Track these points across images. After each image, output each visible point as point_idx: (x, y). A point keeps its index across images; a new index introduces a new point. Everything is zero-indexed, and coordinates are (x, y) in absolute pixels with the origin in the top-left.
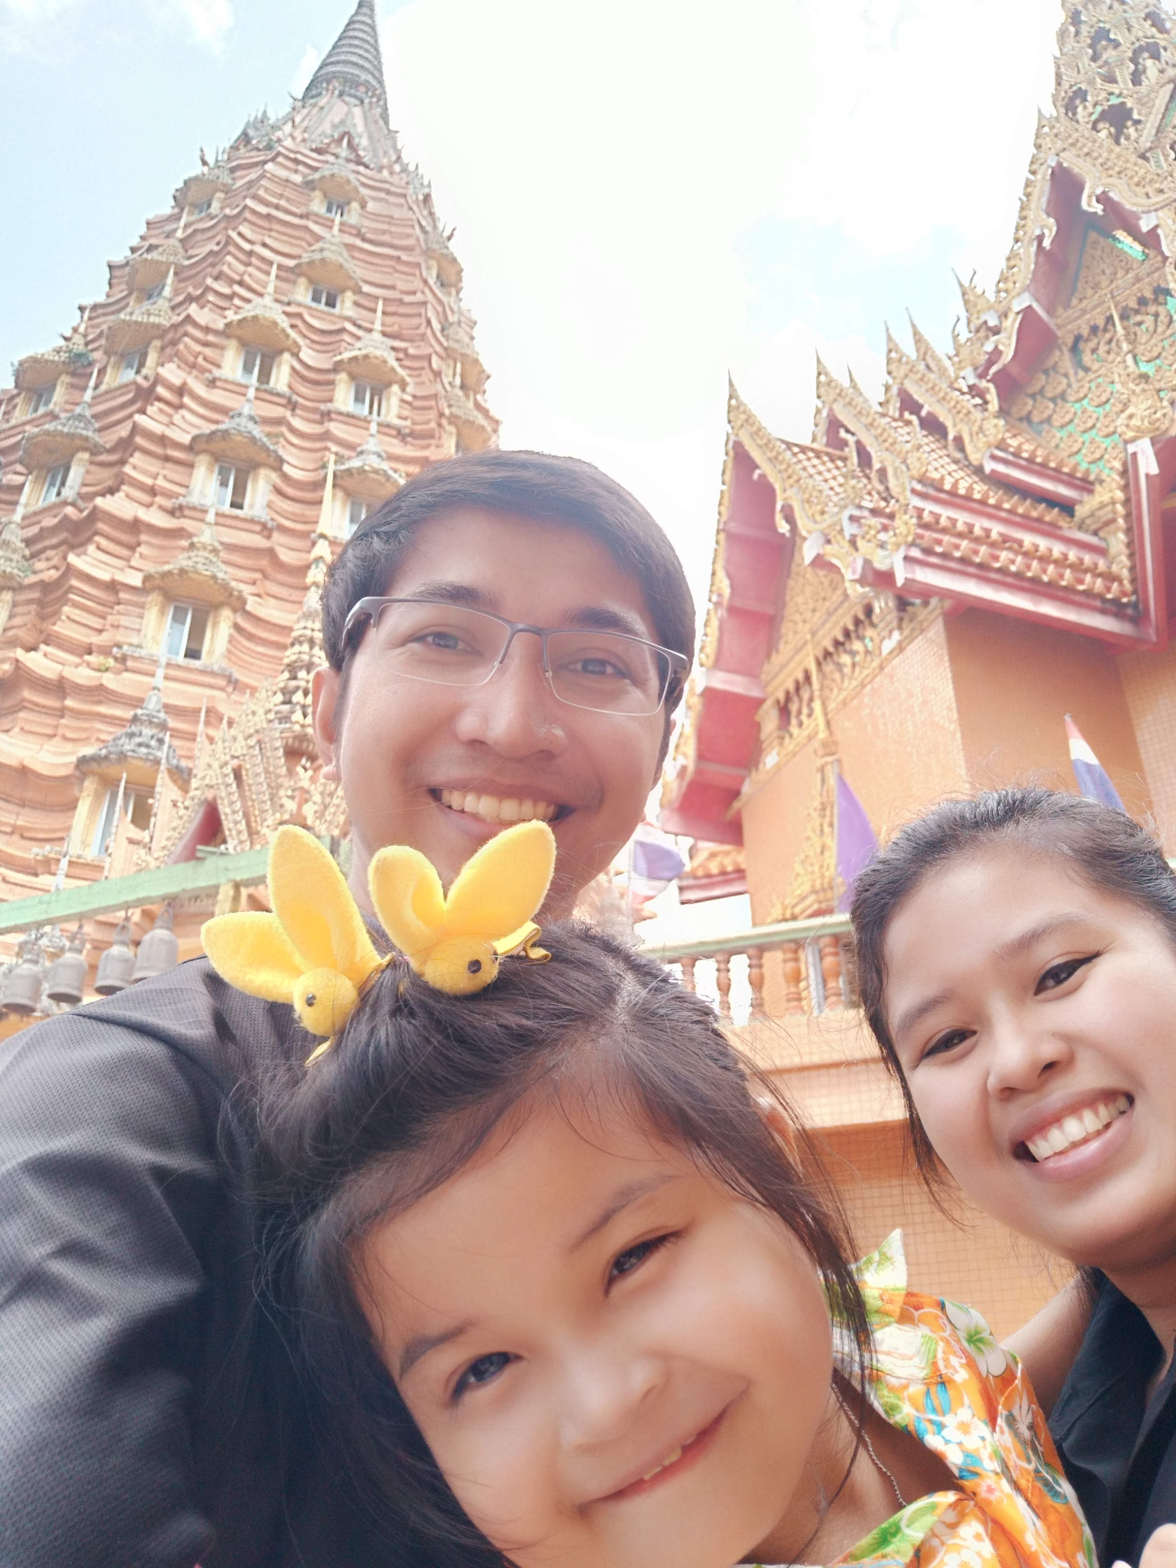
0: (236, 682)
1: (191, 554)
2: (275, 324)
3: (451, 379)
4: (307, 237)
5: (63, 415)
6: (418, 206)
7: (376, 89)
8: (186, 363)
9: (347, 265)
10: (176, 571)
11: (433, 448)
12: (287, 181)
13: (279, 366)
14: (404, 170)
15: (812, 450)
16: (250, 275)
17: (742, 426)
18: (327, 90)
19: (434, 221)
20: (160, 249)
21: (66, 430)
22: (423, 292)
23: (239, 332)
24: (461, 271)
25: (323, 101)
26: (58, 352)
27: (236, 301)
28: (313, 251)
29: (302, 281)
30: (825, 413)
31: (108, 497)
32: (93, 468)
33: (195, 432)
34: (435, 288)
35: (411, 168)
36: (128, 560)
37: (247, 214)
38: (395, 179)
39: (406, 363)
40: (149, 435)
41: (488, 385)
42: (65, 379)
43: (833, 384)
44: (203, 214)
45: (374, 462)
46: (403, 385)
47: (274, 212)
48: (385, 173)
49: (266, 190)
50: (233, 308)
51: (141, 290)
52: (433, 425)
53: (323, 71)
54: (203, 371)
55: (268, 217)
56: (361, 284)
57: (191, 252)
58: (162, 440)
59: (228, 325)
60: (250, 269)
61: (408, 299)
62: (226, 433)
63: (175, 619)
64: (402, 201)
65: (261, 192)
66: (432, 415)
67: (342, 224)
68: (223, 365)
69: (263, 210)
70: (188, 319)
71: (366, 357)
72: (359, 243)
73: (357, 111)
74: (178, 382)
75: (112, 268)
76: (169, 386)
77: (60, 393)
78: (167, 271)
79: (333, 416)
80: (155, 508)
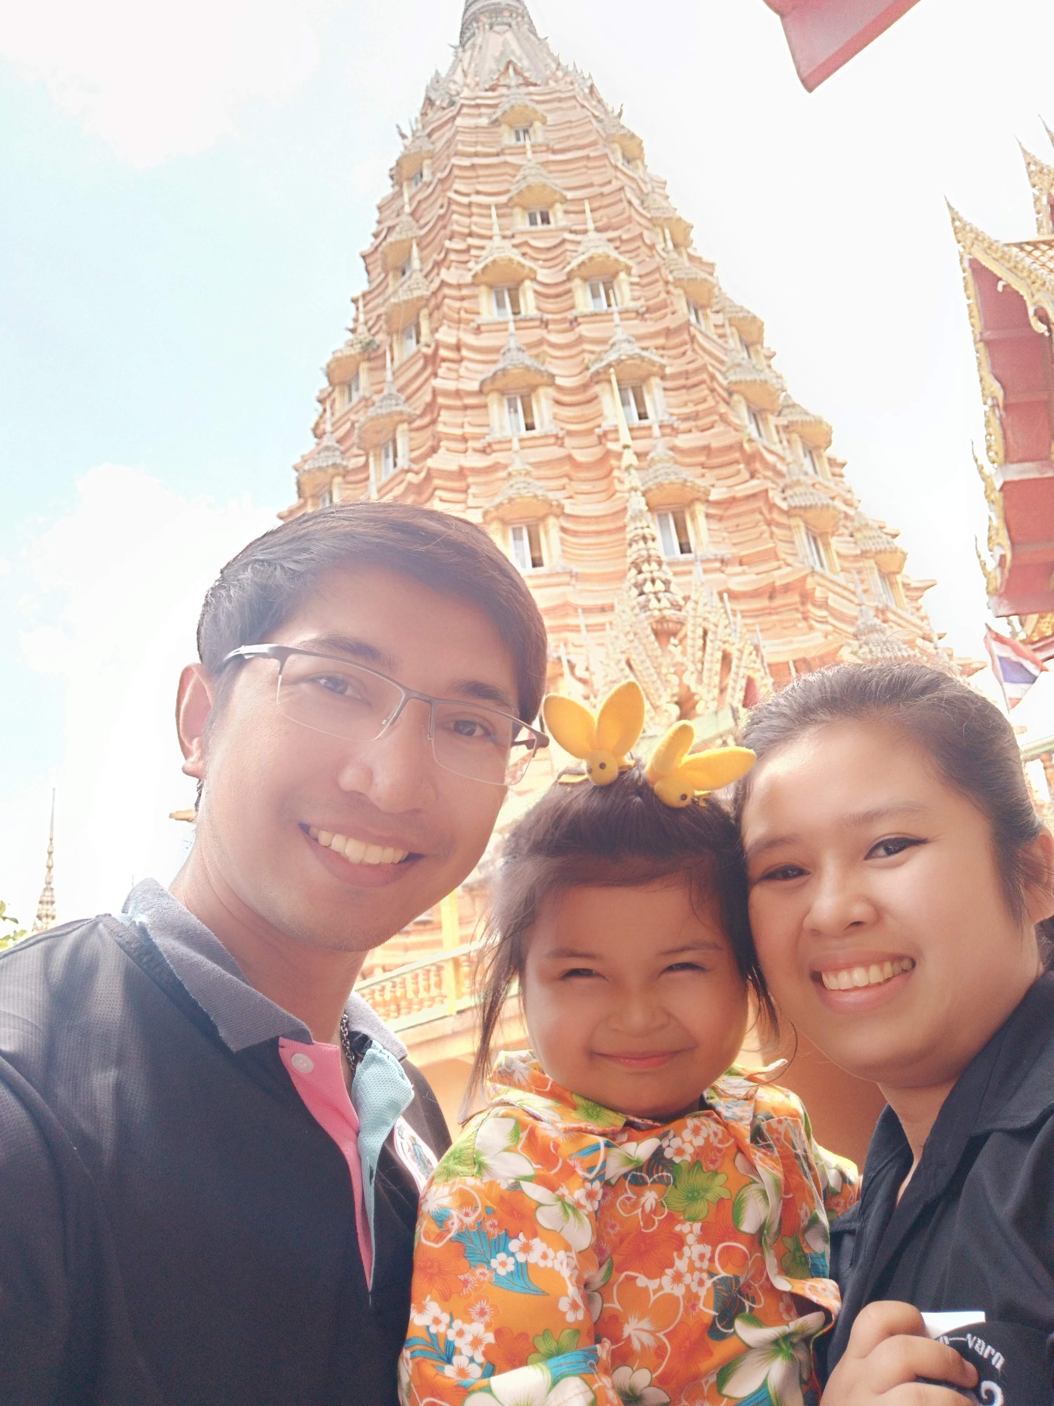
0: (577, 574)
1: (512, 482)
2: (511, 260)
3: (663, 245)
4: (509, 170)
5: (376, 398)
6: (587, 100)
7: (518, 8)
8: (452, 321)
9: (548, 182)
10: (506, 501)
11: (670, 316)
12: (477, 127)
13: (524, 294)
14: (566, 74)
16: (476, 224)
17: (973, 244)
18: (478, 28)
19: (604, 106)
20: (398, 229)
21: (384, 411)
22: (617, 178)
23: (485, 279)
24: (641, 142)
25: (479, 40)
26: (352, 346)
27: (474, 252)
28: (518, 182)
29: (517, 210)
30: (1044, 200)
31: (435, 456)
32: (414, 434)
33: (481, 377)
34: (625, 170)
35: (571, 69)
36: (464, 502)
37: (456, 172)
38: (562, 86)
39: (624, 248)
40: (447, 394)
41: (693, 235)
42: (364, 366)
43: (1045, 170)
44: (420, 185)
45: (626, 350)
46: (628, 270)
47: (477, 161)
48: (552, 83)
49: (463, 142)
50: (473, 259)
51: (395, 268)
52: (663, 295)
53: (469, 13)
54: (468, 322)
55: (473, 167)
56: (565, 193)
57: (422, 222)
58: (458, 394)
59: (475, 276)
60: (475, 219)
61: (606, 190)
62: (504, 370)
63: (515, 536)
64: (573, 102)
65: (460, 147)
66: (660, 285)
67: (532, 146)
68: (481, 311)
69: (466, 162)
70: (443, 284)
71: (591, 258)
72: (552, 157)
73: (509, 36)
74: (453, 341)
75: (364, 257)
76: (448, 347)
77: (364, 379)
78: (411, 246)
79: (580, 320)
80: (470, 453)
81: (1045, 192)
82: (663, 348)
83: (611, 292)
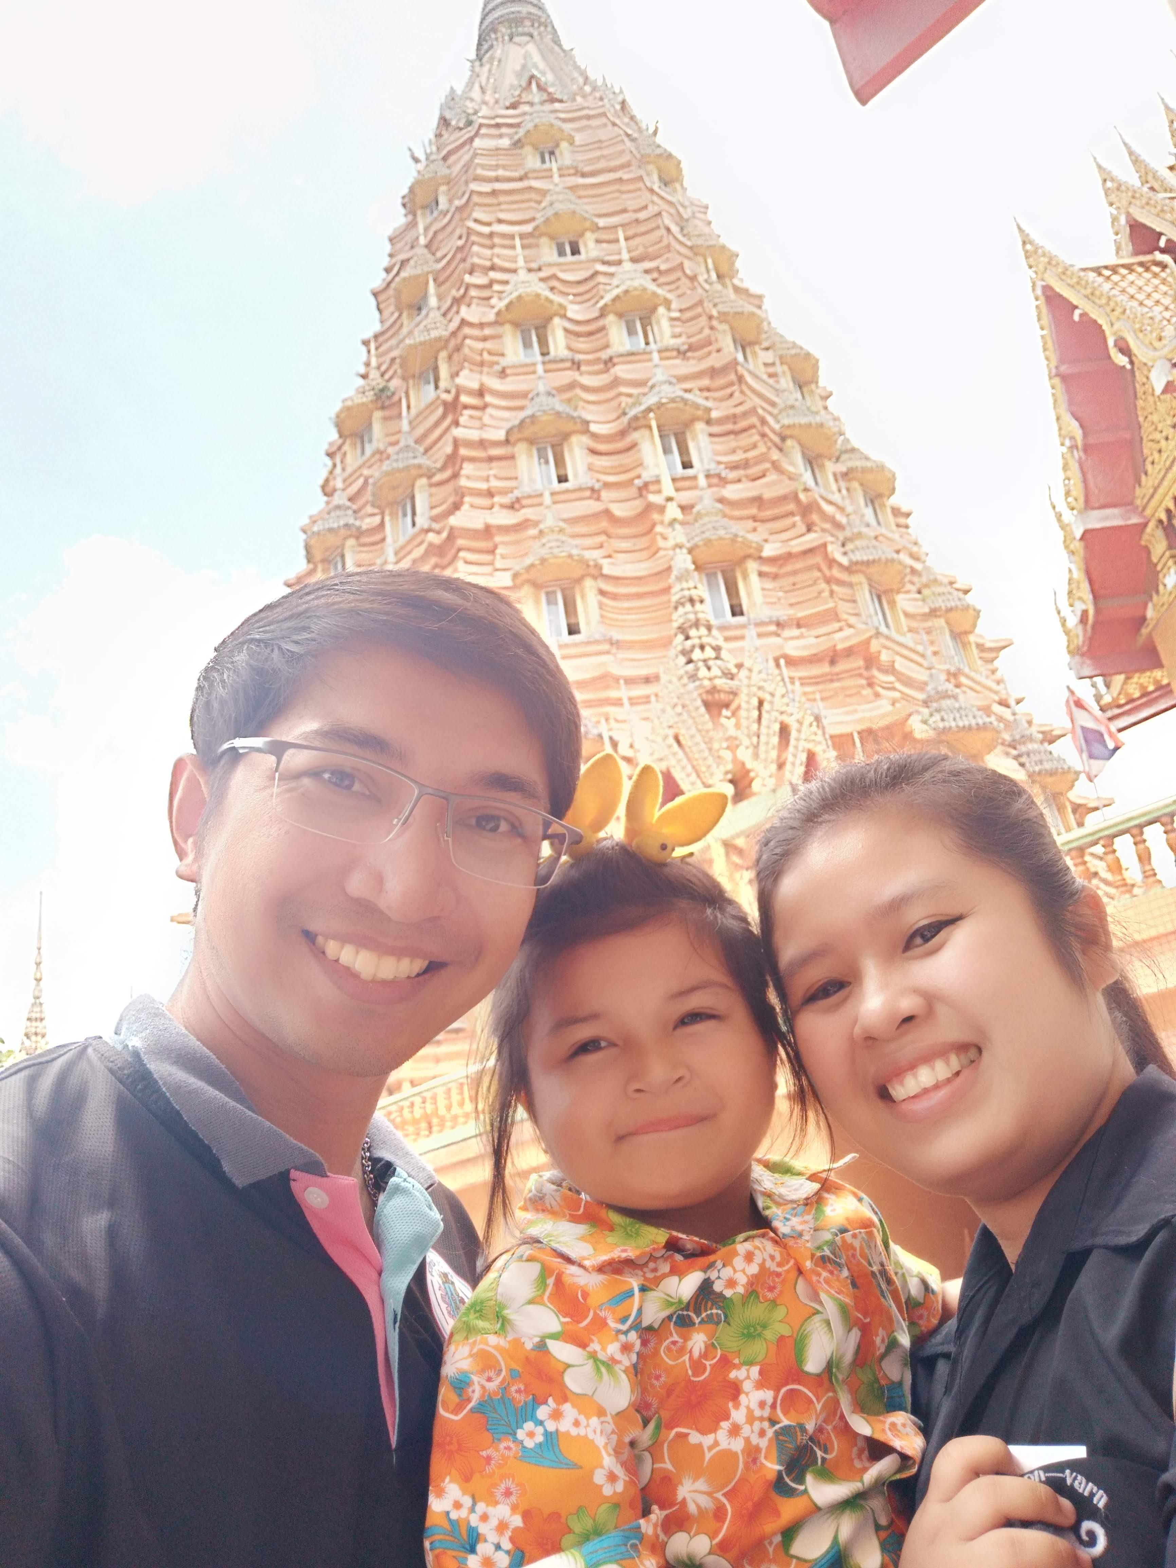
0: (618, 642)
1: (544, 541)
2: (538, 296)
3: (706, 276)
4: (533, 196)
5: (391, 450)
6: (619, 117)
7: (540, 17)
8: (474, 364)
9: (578, 209)
10: (537, 562)
11: (714, 355)
12: (497, 149)
13: (553, 333)
14: (595, 88)
15: (1123, 266)
16: (498, 256)
17: (1046, 269)
18: (497, 39)
19: (637, 124)
20: (412, 262)
21: (400, 465)
22: (653, 202)
23: (509, 317)
24: (679, 162)
25: (498, 52)
26: (364, 393)
27: (496, 287)
28: (544, 208)
29: (544, 241)
30: (1123, 220)
31: (458, 513)
32: (434, 490)
33: (508, 425)
34: (663, 194)
35: (600, 83)
36: (491, 563)
37: (476, 199)
38: (590, 102)
39: (662, 280)
40: (469, 444)
41: (739, 264)
42: (378, 415)
43: (1123, 188)
44: (436, 213)
45: (667, 392)
46: (667, 303)
47: (498, 186)
48: (579, 99)
49: (483, 167)
50: (496, 295)
51: (410, 307)
52: (707, 331)
53: (486, 23)
54: (493, 364)
55: (494, 193)
56: (596, 220)
57: (439, 254)
58: (482, 444)
59: (498, 314)
60: (497, 250)
61: (642, 215)
62: (533, 416)
63: (549, 603)
64: (603, 120)
65: (479, 171)
66: (703, 321)
67: (559, 169)
68: (506, 352)
69: (486, 188)
70: (464, 323)
71: (626, 292)
72: (581, 181)
73: (531, 48)
74: (475, 386)
75: (375, 294)
76: (470, 392)
77: (377, 429)
78: (427, 283)
79: (615, 360)
80: (496, 509)
81: (1123, 211)
82: (708, 389)
83: (649, 328)
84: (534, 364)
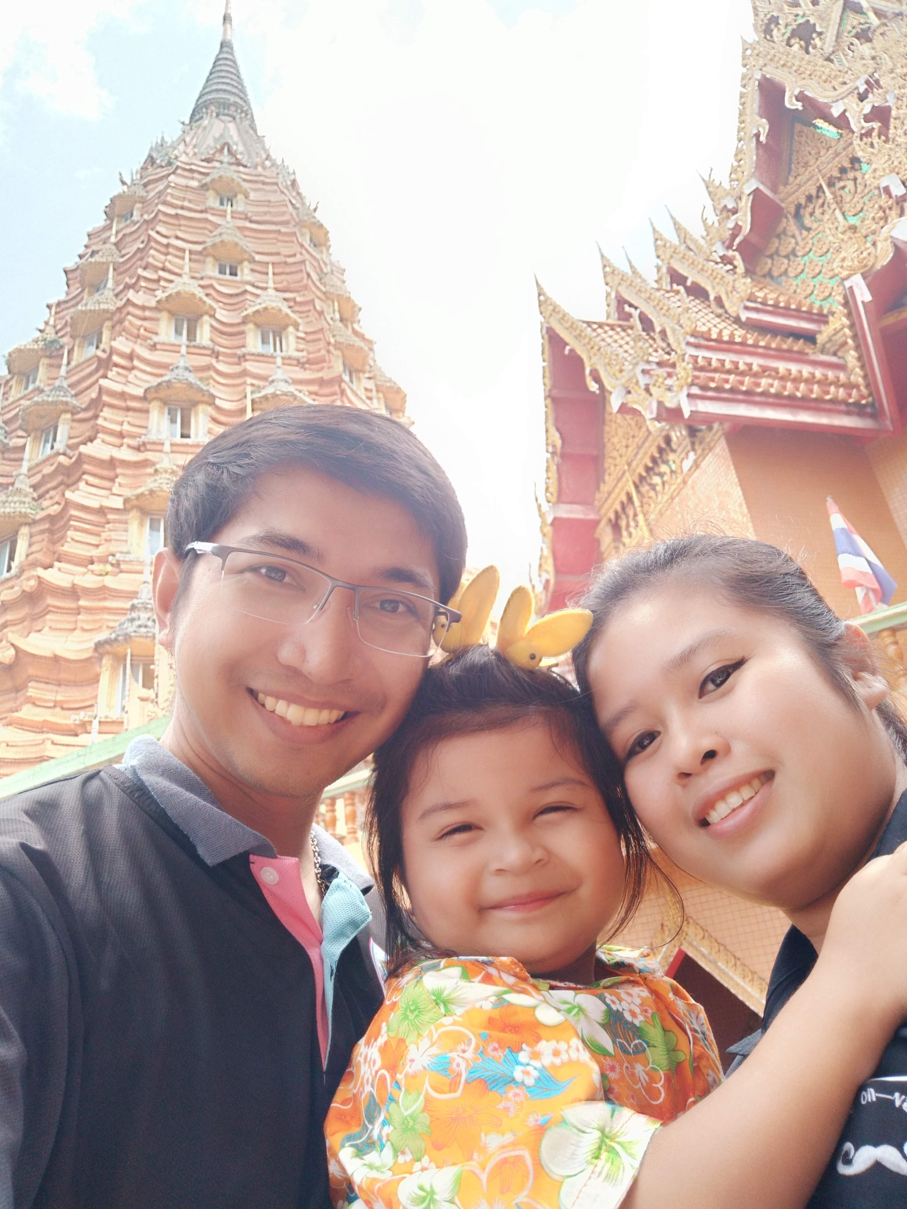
1: (156, 477)
2: (193, 295)
3: (332, 315)
4: (208, 226)
5: (46, 389)
6: (288, 190)
7: (243, 107)
8: (131, 335)
9: (241, 243)
10: (147, 493)
11: (325, 370)
12: (187, 187)
13: (202, 327)
14: (274, 165)
15: (608, 325)
17: (551, 315)
18: (207, 114)
19: (302, 199)
20: (101, 253)
21: (50, 399)
22: (301, 254)
23: (167, 306)
24: (327, 232)
25: (205, 122)
26: (37, 342)
27: (162, 283)
28: (214, 236)
29: (210, 260)
30: (613, 295)
31: (89, 444)
32: (75, 425)
33: (147, 385)
34: (310, 250)
35: (279, 162)
36: (110, 489)
37: (161, 217)
38: (267, 173)
39: (296, 308)
40: (112, 394)
41: (361, 316)
42: (44, 361)
43: (616, 272)
44: (128, 222)
45: (284, 387)
46: (296, 326)
47: (180, 212)
48: (260, 169)
49: (172, 195)
50: (161, 289)
51: (91, 286)
52: (323, 352)
53: (201, 101)
54: (146, 339)
55: (177, 216)
56: (254, 254)
57: (123, 252)
58: (123, 395)
59: (158, 302)
60: (169, 257)
61: (290, 260)
62: (169, 382)
63: (152, 528)
64: (275, 188)
65: (169, 198)
66: (322, 344)
67: (232, 212)
68: (159, 332)
70: (129, 302)
71: (266, 309)
72: (247, 224)
73: (232, 126)
74: (128, 351)
75: (67, 273)
76: (121, 355)
77: (42, 373)
78: (108, 269)
79: (248, 357)
80: (124, 447)
81: (614, 289)
82: (316, 394)
83: (279, 340)
84: (180, 346)
